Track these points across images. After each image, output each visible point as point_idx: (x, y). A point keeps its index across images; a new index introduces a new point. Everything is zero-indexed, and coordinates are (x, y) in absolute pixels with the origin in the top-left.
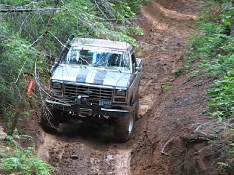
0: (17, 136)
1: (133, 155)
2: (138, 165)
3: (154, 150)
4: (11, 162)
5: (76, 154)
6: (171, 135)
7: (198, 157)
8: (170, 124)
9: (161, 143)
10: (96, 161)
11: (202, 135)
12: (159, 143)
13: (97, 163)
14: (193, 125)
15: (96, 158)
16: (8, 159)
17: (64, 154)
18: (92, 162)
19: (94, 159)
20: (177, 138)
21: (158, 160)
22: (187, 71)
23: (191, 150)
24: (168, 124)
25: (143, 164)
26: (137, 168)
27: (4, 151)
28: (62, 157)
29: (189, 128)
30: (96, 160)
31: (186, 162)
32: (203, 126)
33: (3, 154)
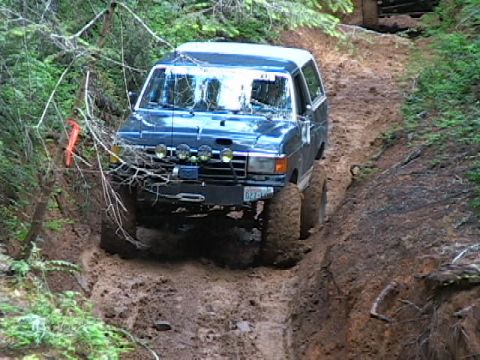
0: (40, 264)
1: (297, 322)
2: (311, 345)
3: (349, 308)
4: (25, 326)
5: (165, 319)
6: (391, 274)
7: (464, 324)
8: (385, 250)
9: (368, 291)
10: (211, 336)
11: (471, 271)
12: (363, 292)
13: (214, 338)
14: (445, 248)
15: (211, 329)
16: (19, 319)
17: (137, 319)
18: (201, 336)
19: (207, 331)
20: (408, 280)
21: (361, 330)
22: (410, 136)
23: (445, 306)
24: (381, 250)
25: (323, 342)
26: (310, 352)
27: (7, 299)
28: (135, 326)
29: (435, 256)
30: (212, 332)
31: (434, 334)
32: (472, 250)
33: (6, 307)
